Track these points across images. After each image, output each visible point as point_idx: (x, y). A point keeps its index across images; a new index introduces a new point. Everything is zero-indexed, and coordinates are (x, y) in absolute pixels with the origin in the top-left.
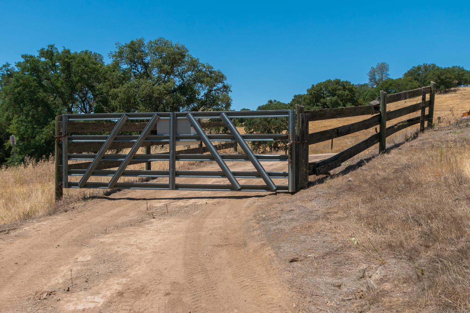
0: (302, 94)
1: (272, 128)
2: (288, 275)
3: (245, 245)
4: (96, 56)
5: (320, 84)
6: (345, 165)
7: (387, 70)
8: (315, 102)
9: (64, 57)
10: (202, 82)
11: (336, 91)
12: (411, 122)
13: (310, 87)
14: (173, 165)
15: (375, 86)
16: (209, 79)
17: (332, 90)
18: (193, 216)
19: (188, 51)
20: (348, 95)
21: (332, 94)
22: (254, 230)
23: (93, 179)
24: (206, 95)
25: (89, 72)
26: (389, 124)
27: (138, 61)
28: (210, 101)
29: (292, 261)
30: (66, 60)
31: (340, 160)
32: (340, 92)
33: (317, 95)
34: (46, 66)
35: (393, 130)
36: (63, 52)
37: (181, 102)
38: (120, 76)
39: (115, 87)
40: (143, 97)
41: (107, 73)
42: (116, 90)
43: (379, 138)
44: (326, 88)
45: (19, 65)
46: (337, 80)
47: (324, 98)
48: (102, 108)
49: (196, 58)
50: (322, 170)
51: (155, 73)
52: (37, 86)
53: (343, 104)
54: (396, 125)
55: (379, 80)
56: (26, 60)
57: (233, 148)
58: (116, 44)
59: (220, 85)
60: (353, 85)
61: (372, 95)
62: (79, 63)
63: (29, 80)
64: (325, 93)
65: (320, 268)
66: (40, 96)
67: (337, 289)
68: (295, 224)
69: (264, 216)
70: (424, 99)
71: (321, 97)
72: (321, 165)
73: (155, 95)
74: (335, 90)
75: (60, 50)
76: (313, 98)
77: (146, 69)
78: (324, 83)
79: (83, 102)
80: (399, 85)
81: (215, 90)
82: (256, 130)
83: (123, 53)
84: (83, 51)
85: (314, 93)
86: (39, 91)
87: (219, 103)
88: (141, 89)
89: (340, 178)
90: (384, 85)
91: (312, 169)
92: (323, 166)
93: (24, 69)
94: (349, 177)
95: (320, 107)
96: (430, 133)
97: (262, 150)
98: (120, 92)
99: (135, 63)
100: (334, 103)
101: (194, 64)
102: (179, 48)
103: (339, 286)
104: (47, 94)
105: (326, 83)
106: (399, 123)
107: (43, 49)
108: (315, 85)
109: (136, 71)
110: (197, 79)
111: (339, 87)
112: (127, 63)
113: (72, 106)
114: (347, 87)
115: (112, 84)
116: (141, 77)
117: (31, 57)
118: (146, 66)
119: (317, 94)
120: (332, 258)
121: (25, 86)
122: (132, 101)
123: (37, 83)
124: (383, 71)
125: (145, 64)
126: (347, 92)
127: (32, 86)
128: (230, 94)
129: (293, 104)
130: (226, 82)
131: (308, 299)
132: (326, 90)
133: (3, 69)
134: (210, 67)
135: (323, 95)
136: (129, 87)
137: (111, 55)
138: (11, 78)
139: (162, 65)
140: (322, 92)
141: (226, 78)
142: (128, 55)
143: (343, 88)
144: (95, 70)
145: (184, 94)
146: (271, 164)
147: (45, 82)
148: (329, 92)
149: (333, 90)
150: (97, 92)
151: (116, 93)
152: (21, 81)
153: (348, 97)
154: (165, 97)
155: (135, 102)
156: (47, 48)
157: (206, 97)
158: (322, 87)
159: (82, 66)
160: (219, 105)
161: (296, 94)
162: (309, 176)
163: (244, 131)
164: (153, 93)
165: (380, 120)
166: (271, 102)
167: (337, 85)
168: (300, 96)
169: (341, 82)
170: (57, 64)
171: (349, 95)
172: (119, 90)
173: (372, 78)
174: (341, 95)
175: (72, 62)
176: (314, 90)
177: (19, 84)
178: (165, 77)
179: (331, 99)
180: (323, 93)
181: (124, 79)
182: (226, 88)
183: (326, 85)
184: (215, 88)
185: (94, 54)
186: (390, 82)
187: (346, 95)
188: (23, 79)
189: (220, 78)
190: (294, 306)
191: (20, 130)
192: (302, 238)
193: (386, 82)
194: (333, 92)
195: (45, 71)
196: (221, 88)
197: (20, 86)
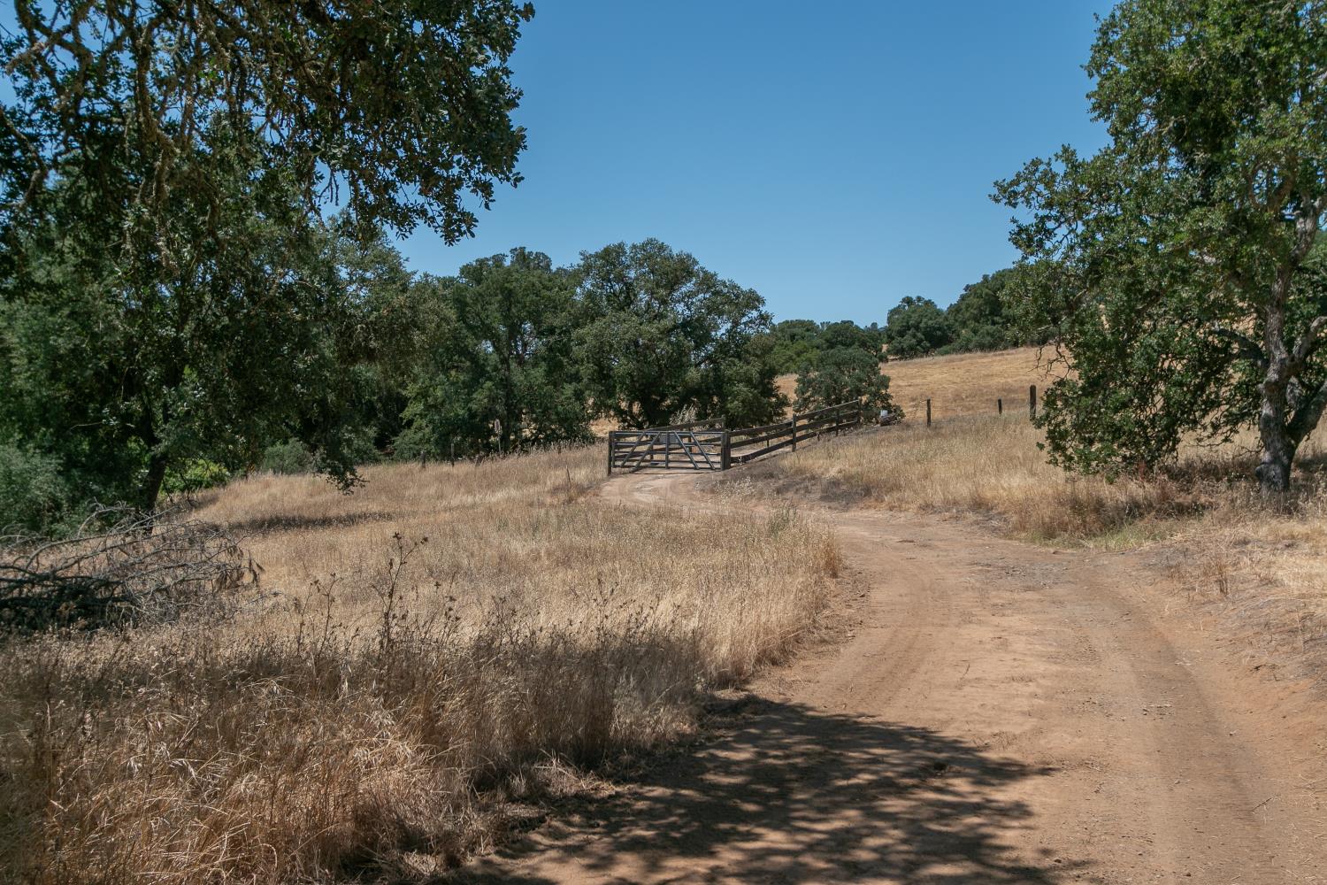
10: (721, 313)
14: (667, 457)
19: (695, 262)
23: (627, 464)
24: (730, 334)
42: (581, 331)
49: (712, 272)
51: (643, 297)
59: (755, 314)
77: (629, 294)
81: (744, 323)
83: (591, 266)
99: (609, 281)
101: (708, 281)
102: (683, 261)
109: (612, 295)
110: (713, 309)
116: (620, 309)
118: (629, 287)
119: (994, 296)
125: (628, 284)
130: (763, 309)
134: (735, 287)
139: (656, 290)
141: (763, 302)
142: (598, 270)
146: (713, 458)
157: (730, 336)
164: (640, 338)
178: (660, 306)
182: (765, 320)
184: (745, 319)
189: (753, 300)
196: (755, 320)
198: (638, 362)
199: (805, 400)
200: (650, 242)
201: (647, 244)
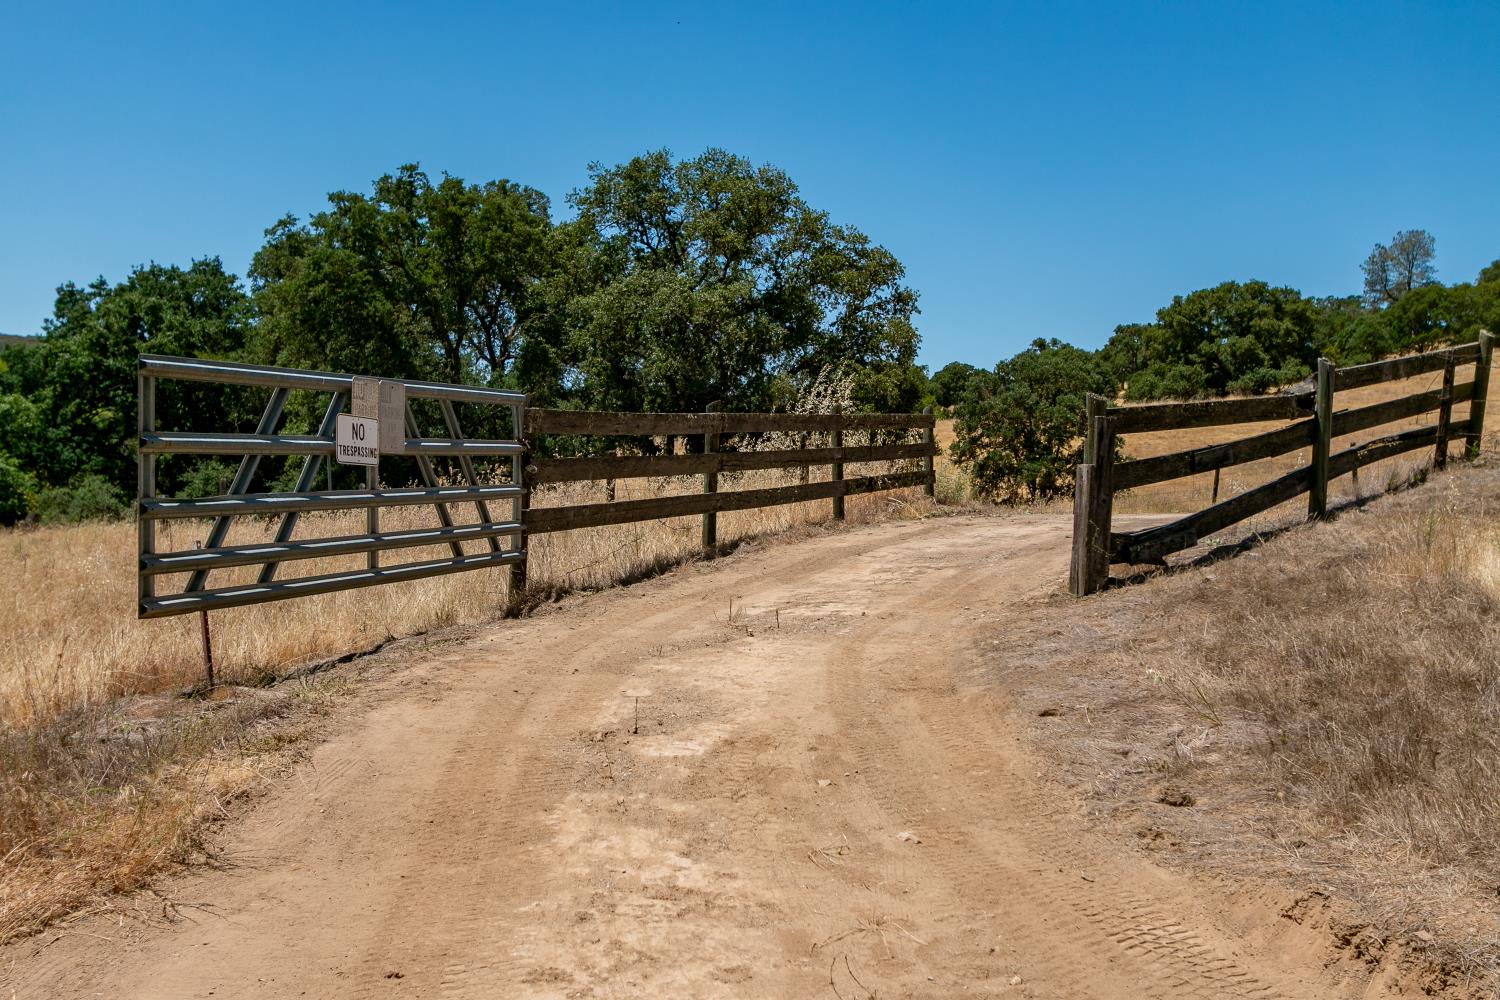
0: (1143, 322)
1: (1038, 427)
2: (1032, 734)
3: (953, 690)
4: (530, 197)
5: (1200, 296)
6: (1207, 544)
7: (1428, 254)
8: (1183, 350)
9: (447, 201)
10: (833, 284)
11: (1251, 319)
12: (1410, 441)
13: (1168, 303)
15: (1384, 306)
16: (854, 273)
17: (1238, 315)
18: (838, 637)
19: (795, 188)
20: (1288, 333)
21: (1239, 329)
22: (973, 667)
24: (845, 323)
25: (515, 245)
26: (1338, 445)
27: (651, 217)
28: (856, 339)
29: (1044, 714)
30: (452, 208)
31: (1193, 530)
32: (1265, 323)
33: (1188, 329)
34: (395, 226)
35: (1353, 461)
36: (442, 187)
37: (770, 341)
38: (597, 259)
39: (580, 293)
40: (663, 322)
41: (561, 249)
42: (584, 300)
43: (1311, 480)
44: (1220, 308)
45: (320, 221)
46: (1257, 283)
47: (1212, 339)
48: (545, 352)
49: (820, 210)
50: (1146, 554)
51: (696, 252)
52: (368, 281)
53: (1271, 359)
54: (1363, 447)
55: (1399, 287)
56: (340, 208)
57: (923, 486)
58: (591, 168)
59: (885, 292)
60: (1308, 301)
61: (1370, 335)
62: (487, 218)
63: (348, 265)
64: (1215, 323)
65: (1097, 726)
66: (376, 310)
67: (1121, 757)
68: (1060, 657)
69: (996, 642)
70: (1448, 380)
71: (1202, 336)
72: (1146, 540)
73: (698, 319)
74: (1251, 314)
75: (436, 182)
76: (1176, 336)
77: (672, 242)
78: (1213, 291)
79: (487, 328)
80: (1462, 306)
81: (869, 308)
82: (989, 431)
83: (609, 192)
84: (493, 183)
85: (1179, 323)
86: (374, 297)
87: (883, 345)
88: (656, 298)
89: (1188, 574)
90: (1412, 305)
91: (1119, 548)
92: (1147, 544)
93: (334, 231)
94: (1209, 572)
95: (1198, 367)
96: (1458, 473)
97: (1004, 495)
98: (597, 306)
99: (641, 223)
100: (1242, 355)
101: (811, 227)
102: (770, 182)
103: (1125, 754)
104: (394, 305)
105: (1222, 294)
106: (1374, 442)
107: (386, 178)
108: (1185, 297)
109: (644, 246)
110: (820, 274)
111: (1263, 307)
112: (617, 223)
113: (459, 342)
114: (1288, 307)
115: (575, 281)
116: (656, 265)
117: (355, 199)
118: (672, 231)
119: (1190, 325)
120: (1122, 712)
121: (336, 281)
122: (630, 332)
123: (369, 273)
124: (1414, 259)
125: (671, 226)
126: (1287, 323)
127: (354, 280)
128: (915, 320)
129: (1112, 353)
130: (903, 284)
131: (1065, 767)
132: (1218, 314)
133: (279, 233)
134: (858, 239)
135: (1210, 331)
136: (621, 293)
137: (573, 198)
138: (297, 258)
139: (721, 230)
140: (1205, 319)
141: (902, 272)
142: (622, 201)
143: (1276, 310)
144: (529, 239)
145: (779, 317)
146: (1024, 533)
147: (388, 272)
148: (1229, 320)
149: (1241, 315)
150: (529, 304)
151: (586, 310)
152: (327, 268)
153: (1290, 340)
154: (726, 324)
155: (637, 337)
156: (398, 173)
157: (844, 328)
158: (1207, 302)
159: (495, 227)
160: (882, 350)
161: (1124, 324)
162: (1111, 566)
163: (955, 434)
164: (691, 312)
165: (1312, 435)
166: (1041, 344)
167: (1256, 302)
168: (1135, 330)
169: (1268, 291)
170: (423, 221)
171: (1295, 334)
172: (591, 299)
173: (1377, 280)
174: (1268, 331)
175: (466, 214)
176: (1180, 314)
177: (320, 276)
178: (727, 266)
179: (1234, 345)
180: (1209, 324)
181: (608, 269)
182: (903, 300)
183: (1220, 298)
184: (870, 301)
185: (526, 190)
186: (1433, 296)
187: (1282, 332)
188: (332, 260)
189: (885, 268)
190: (1039, 774)
191: (316, 406)
192: (1070, 680)
193: (1419, 295)
194: (1242, 322)
195: (391, 241)
196: (889, 303)
197: (323, 281)
198: (685, 358)
199: (974, 441)
200: (712, 157)
201: (707, 160)
